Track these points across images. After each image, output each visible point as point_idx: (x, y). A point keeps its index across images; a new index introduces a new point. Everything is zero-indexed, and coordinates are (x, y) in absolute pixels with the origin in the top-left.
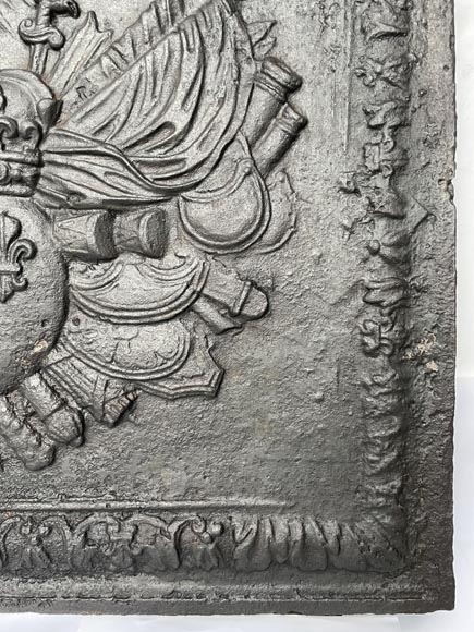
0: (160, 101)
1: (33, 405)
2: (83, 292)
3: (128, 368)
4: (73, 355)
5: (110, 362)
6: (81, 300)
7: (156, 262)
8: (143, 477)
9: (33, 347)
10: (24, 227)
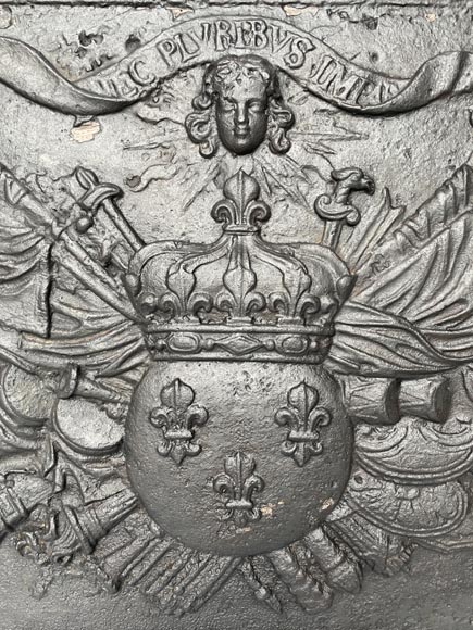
0: (451, 278)
1: (316, 557)
2: (369, 455)
3: (411, 527)
4: (355, 512)
5: (392, 521)
6: (366, 460)
7: (437, 426)
8: (411, 620)
9: (322, 504)
10: (321, 396)
